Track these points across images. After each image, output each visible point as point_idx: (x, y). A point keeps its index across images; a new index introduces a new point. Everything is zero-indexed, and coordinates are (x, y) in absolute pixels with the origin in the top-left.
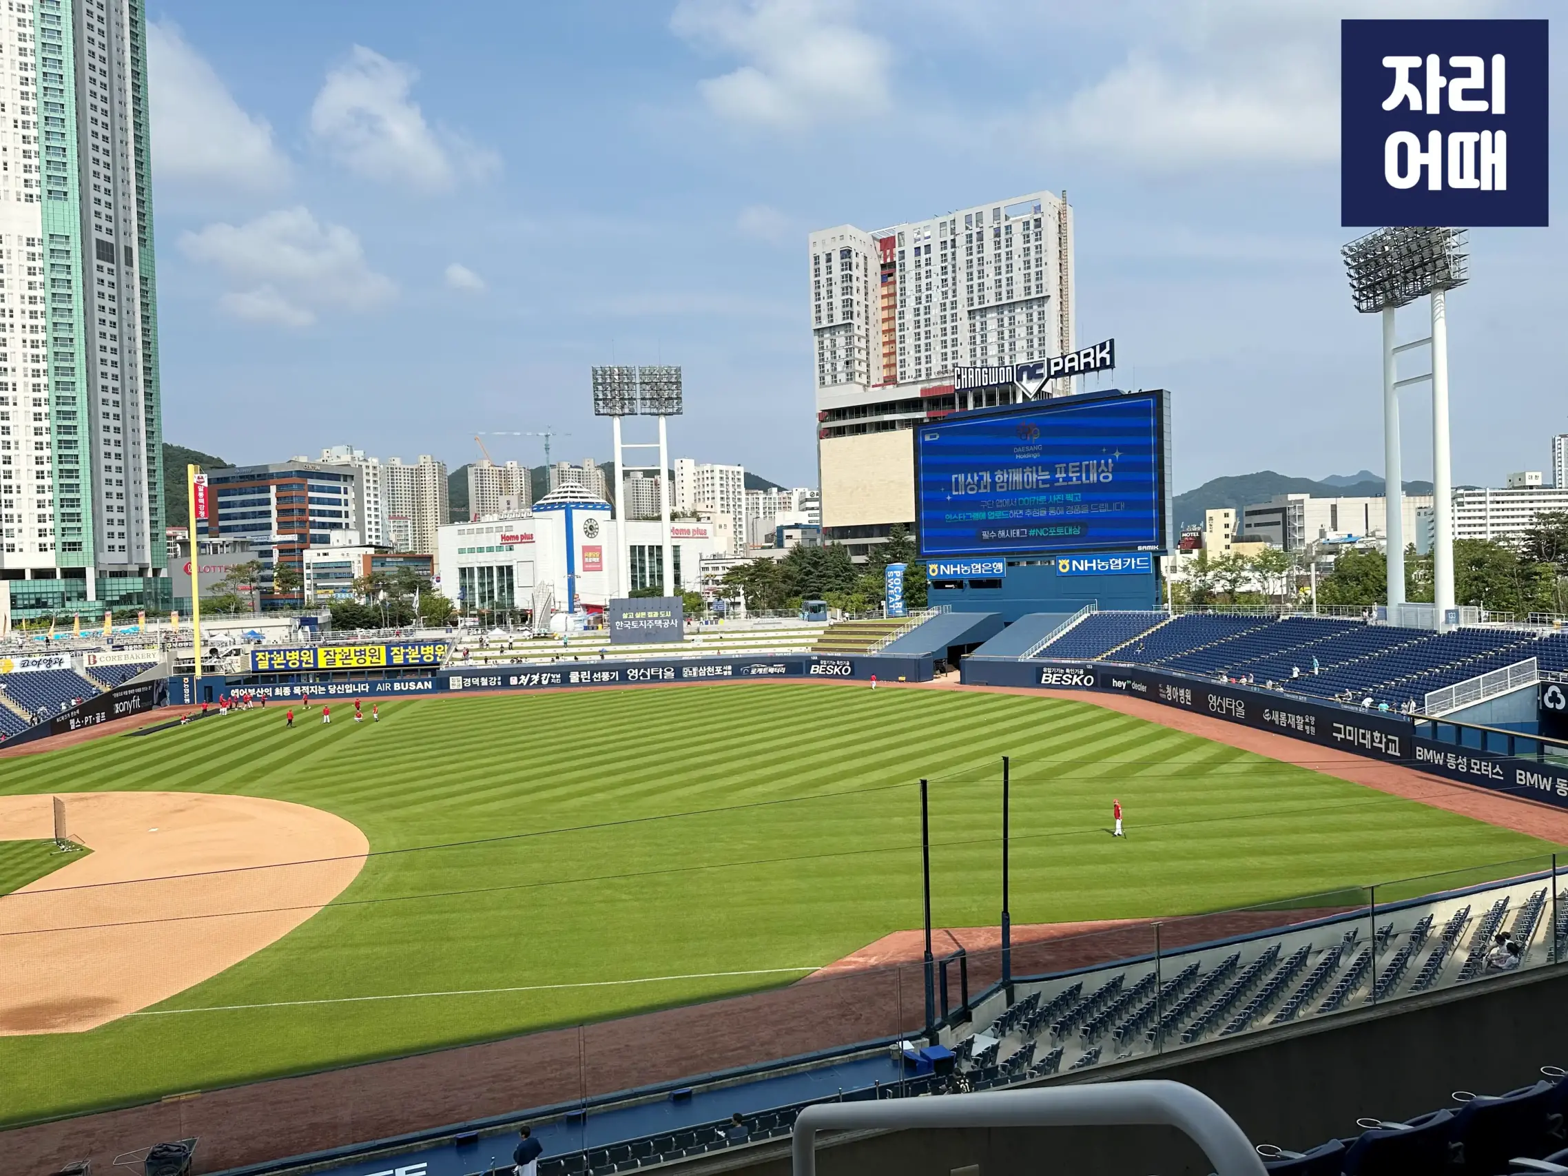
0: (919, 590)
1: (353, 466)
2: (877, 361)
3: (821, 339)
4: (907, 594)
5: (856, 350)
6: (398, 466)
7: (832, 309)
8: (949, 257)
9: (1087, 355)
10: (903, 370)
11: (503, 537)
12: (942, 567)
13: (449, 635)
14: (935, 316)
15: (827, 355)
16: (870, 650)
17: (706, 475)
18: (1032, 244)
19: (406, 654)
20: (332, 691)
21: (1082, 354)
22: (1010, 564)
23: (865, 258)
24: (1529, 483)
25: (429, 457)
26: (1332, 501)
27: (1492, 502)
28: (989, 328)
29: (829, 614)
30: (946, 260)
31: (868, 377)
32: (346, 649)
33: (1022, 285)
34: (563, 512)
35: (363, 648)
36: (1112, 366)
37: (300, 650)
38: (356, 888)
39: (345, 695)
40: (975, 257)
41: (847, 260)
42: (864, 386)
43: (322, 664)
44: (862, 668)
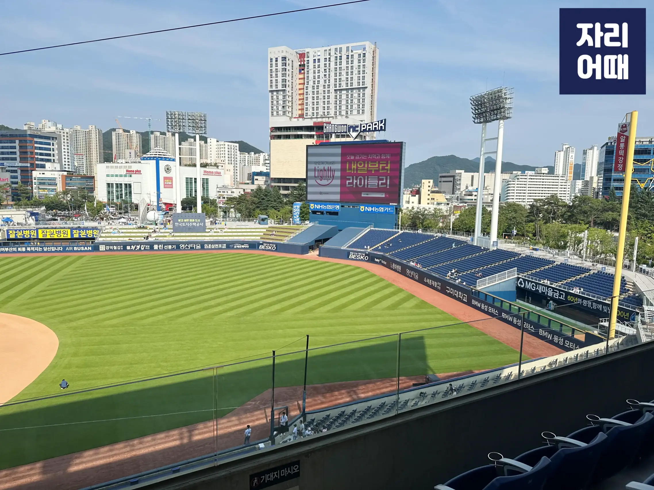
0: (306, 214)
1: (56, 133)
2: (297, 107)
3: (272, 95)
4: (301, 216)
5: (287, 102)
6: (79, 130)
7: (277, 82)
8: (328, 65)
9: (376, 124)
10: (307, 112)
11: (127, 171)
12: (316, 205)
13: (99, 225)
14: (321, 90)
15: (275, 102)
16: (284, 240)
17: (221, 146)
18: (362, 64)
19: (79, 233)
20: (45, 249)
21: (374, 123)
22: (342, 206)
23: (292, 61)
24: (543, 172)
25: (94, 126)
26: (472, 174)
27: (529, 179)
28: (343, 98)
29: (269, 221)
30: (326, 66)
31: (292, 114)
32: (52, 230)
33: (357, 81)
34: (155, 161)
35: (60, 230)
36: (385, 130)
37: (30, 230)
38: (53, 366)
39: (51, 252)
40: (338, 66)
41: (284, 62)
42: (291, 118)
43: (41, 236)
44: (280, 248)
